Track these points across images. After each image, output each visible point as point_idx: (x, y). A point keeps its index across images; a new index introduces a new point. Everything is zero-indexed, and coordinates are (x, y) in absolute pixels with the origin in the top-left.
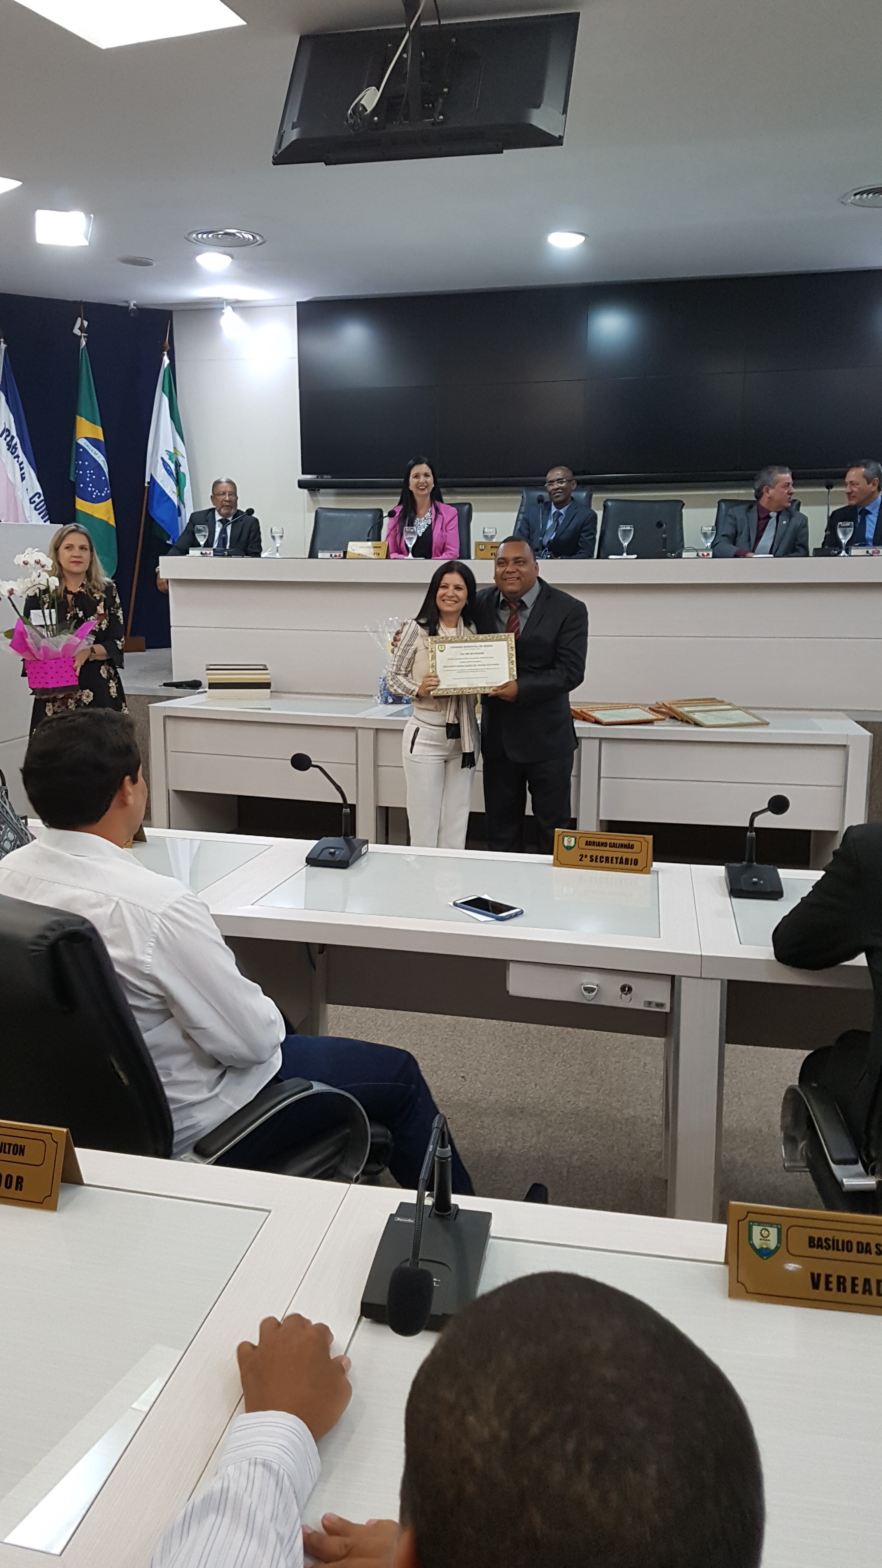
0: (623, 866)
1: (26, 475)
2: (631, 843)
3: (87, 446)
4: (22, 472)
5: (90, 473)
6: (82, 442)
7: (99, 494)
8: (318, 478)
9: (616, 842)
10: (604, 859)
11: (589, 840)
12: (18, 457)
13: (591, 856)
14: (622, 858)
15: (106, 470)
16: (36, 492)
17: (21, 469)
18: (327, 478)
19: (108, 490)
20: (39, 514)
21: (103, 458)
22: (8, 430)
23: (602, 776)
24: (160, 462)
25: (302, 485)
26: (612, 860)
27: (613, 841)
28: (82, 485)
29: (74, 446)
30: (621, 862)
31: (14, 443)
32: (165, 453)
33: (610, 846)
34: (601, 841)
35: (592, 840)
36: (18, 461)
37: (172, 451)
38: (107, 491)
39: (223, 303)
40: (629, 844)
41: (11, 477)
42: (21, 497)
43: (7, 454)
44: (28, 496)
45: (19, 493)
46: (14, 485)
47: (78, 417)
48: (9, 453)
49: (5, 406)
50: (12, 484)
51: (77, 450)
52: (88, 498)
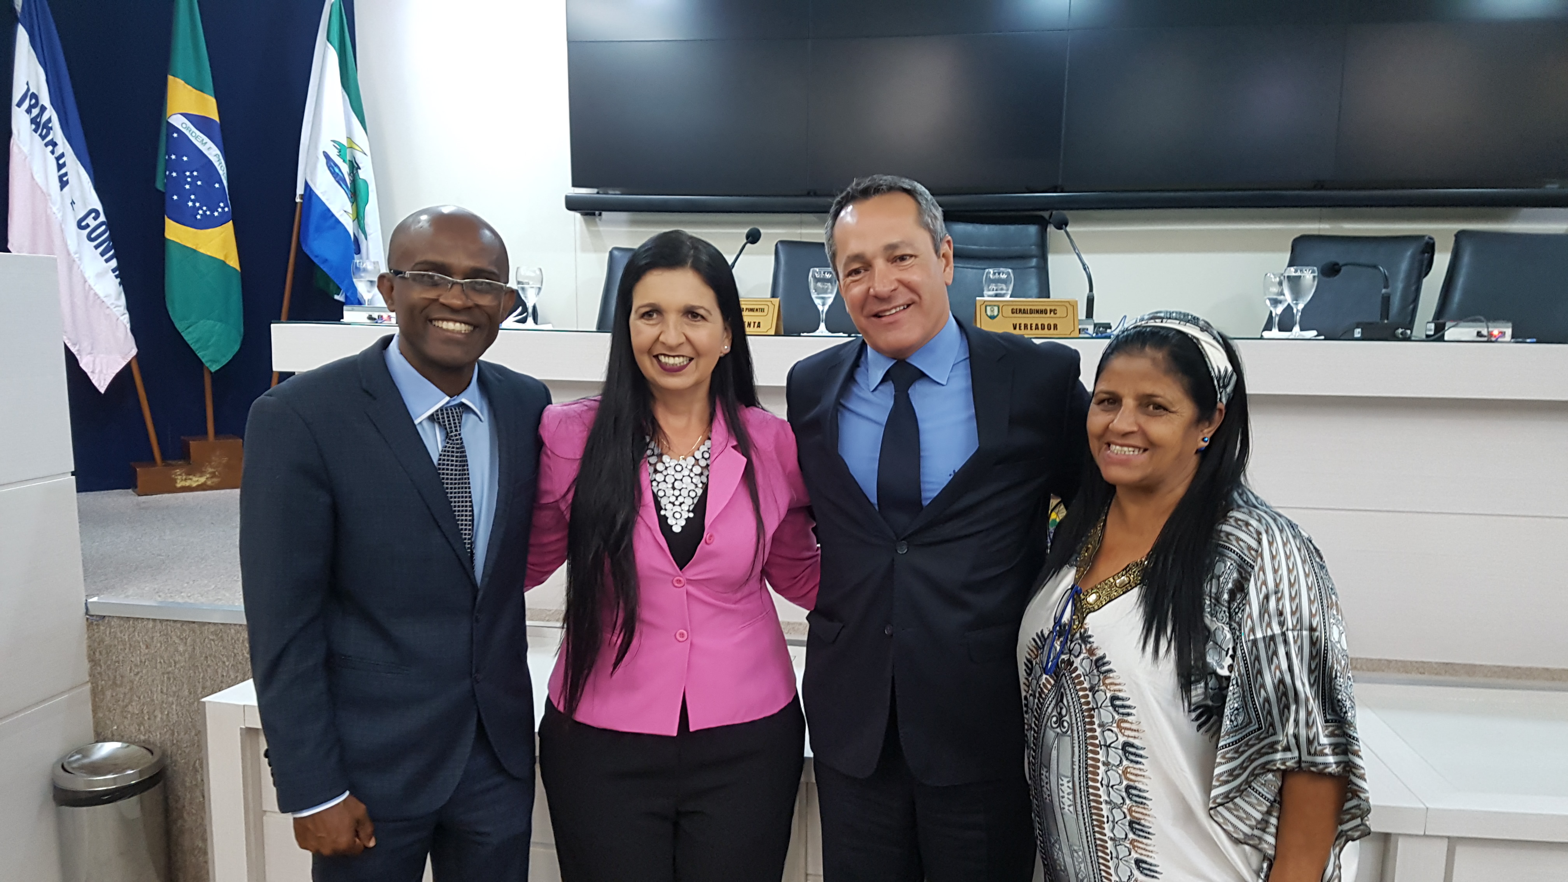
1: (71, 177)
4: (63, 171)
6: (177, 121)
8: (598, 193)
12: (54, 144)
16: (90, 208)
17: (60, 167)
18: (614, 195)
20: (97, 247)
21: (219, 152)
22: (34, 96)
24: (323, 160)
25: (572, 204)
29: (164, 125)
31: (45, 117)
32: (330, 143)
36: (53, 152)
41: (39, 179)
42: (59, 215)
43: (32, 136)
44: (75, 217)
45: (54, 209)
46: (46, 196)
47: (170, 78)
48: (36, 136)
49: (29, 51)
50: (42, 192)
51: (169, 136)
52: (188, 220)
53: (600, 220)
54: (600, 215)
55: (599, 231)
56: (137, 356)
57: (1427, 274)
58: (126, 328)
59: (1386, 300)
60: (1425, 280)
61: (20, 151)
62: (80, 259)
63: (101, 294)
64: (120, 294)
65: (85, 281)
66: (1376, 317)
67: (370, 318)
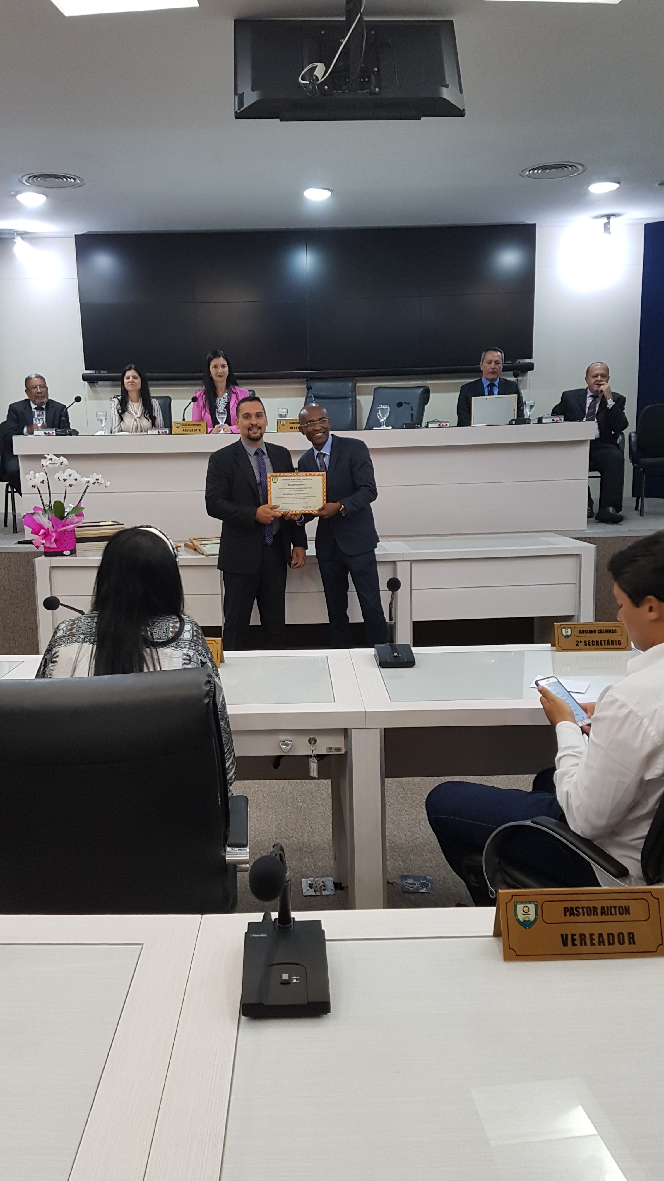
0: (611, 647)
2: (614, 628)
8: (96, 373)
9: (602, 629)
10: (595, 643)
11: (581, 629)
13: (585, 641)
14: (608, 641)
18: (104, 373)
23: (413, 588)
25: (85, 378)
26: (601, 643)
27: (600, 629)
30: (608, 644)
33: (599, 633)
34: (591, 629)
35: (584, 629)
39: (14, 234)
40: (613, 630)
53: (97, 384)
54: (97, 382)
55: (97, 390)
57: (426, 404)
59: (412, 415)
60: (426, 406)
66: (409, 421)
67: (45, 433)
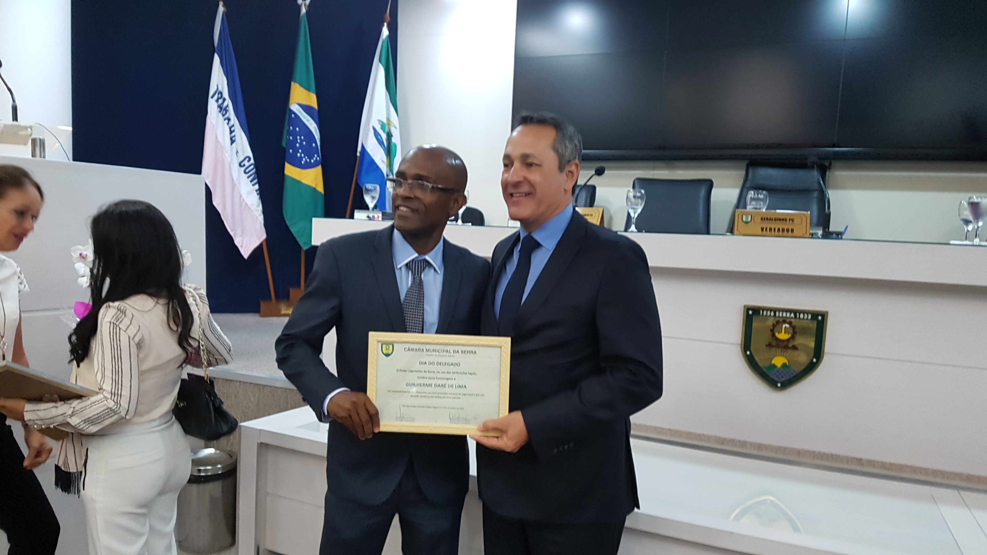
1: (237, 139)
3: (300, 112)
4: (233, 134)
5: (300, 139)
6: (294, 107)
7: (308, 160)
12: (229, 120)
15: (317, 136)
16: (246, 155)
17: (231, 132)
19: (318, 156)
20: (248, 177)
21: (315, 126)
22: (221, 93)
24: (372, 131)
28: (291, 151)
29: (288, 109)
31: (225, 104)
32: (377, 122)
36: (228, 124)
37: (385, 121)
38: (316, 158)
41: (220, 139)
42: (229, 159)
43: (218, 115)
44: (238, 160)
45: (227, 155)
46: (222, 147)
47: (292, 83)
48: (220, 115)
49: (219, 69)
50: (221, 146)
51: (290, 116)
52: (297, 164)
56: (267, 240)
58: (261, 223)
61: (211, 123)
62: (239, 183)
63: (249, 203)
64: (259, 204)
65: (241, 196)
